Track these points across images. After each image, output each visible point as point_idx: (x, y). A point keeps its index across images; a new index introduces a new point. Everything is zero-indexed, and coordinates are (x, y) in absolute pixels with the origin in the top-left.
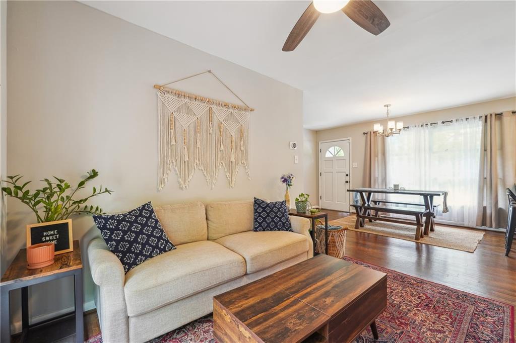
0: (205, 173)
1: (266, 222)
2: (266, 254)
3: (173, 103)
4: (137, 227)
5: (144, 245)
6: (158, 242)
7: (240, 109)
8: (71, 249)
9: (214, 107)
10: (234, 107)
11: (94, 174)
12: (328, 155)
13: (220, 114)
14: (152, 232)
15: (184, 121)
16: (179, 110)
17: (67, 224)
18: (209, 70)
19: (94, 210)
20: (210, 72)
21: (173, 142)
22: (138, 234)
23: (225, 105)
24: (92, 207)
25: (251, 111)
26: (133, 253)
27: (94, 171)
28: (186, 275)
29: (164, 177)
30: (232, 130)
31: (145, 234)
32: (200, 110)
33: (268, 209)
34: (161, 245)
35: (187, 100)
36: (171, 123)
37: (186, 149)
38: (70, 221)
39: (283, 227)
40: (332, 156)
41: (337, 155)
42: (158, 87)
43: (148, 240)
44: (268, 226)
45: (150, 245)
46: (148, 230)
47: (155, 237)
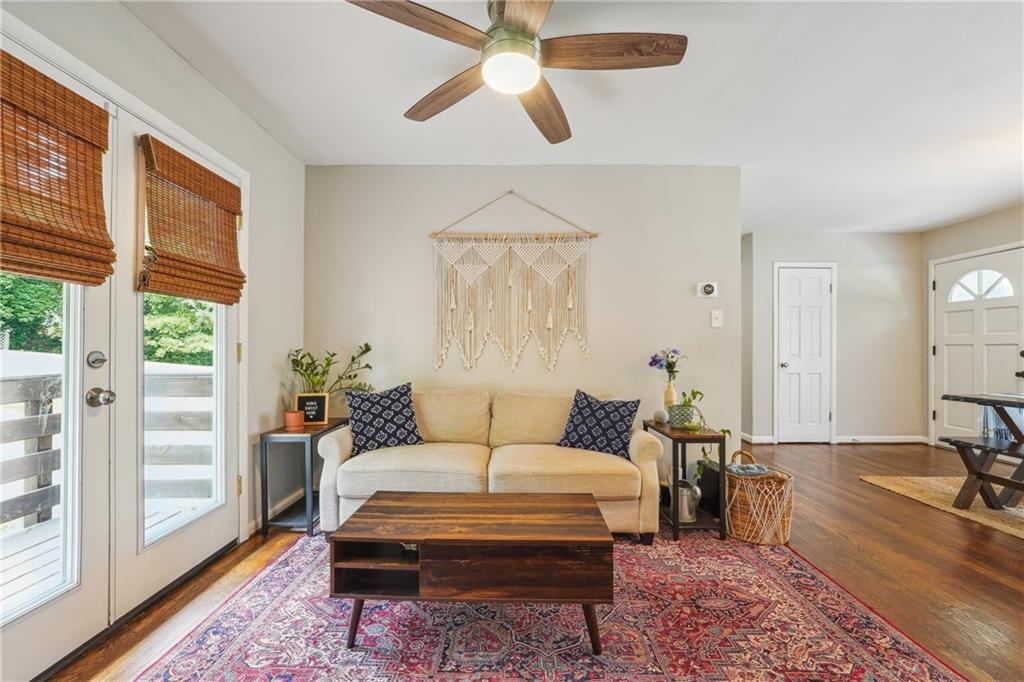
0: (501, 347)
1: (578, 433)
2: (526, 476)
3: (452, 252)
4: (377, 409)
5: (378, 430)
6: (396, 430)
7: (564, 239)
8: (326, 422)
9: (517, 247)
10: (553, 238)
11: (367, 349)
12: (957, 295)
13: (527, 255)
14: (393, 417)
15: (470, 274)
16: (462, 260)
17: (324, 397)
18: (509, 189)
19: (366, 388)
20: (511, 192)
21: (453, 306)
22: (375, 416)
23: (537, 239)
24: (365, 385)
25: (590, 237)
26: (365, 435)
27: (366, 345)
28: (396, 471)
29: (443, 353)
30: (551, 276)
31: (383, 418)
32: (492, 253)
33: (601, 414)
34: (401, 434)
35: (472, 244)
36: (449, 279)
37: (471, 314)
38: (327, 395)
39: (607, 445)
40: (972, 298)
41: (989, 296)
42: (434, 235)
43: (384, 425)
44: (580, 439)
45: (385, 432)
46: (388, 414)
47: (395, 423)
